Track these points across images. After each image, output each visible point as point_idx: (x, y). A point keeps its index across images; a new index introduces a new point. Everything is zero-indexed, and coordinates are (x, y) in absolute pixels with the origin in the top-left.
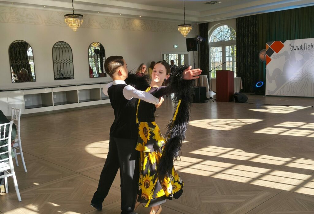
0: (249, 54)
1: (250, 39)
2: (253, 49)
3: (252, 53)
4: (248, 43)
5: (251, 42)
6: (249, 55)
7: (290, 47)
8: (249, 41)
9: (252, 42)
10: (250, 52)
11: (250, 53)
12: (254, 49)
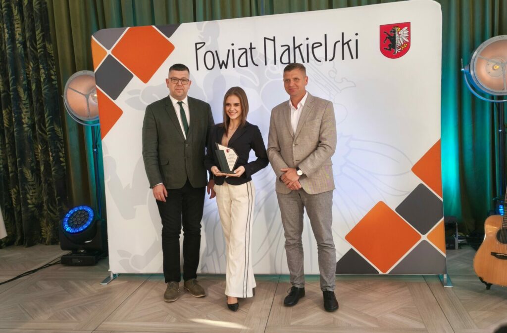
0: (21, 90)
1: (18, 31)
2: (37, 70)
3: (34, 87)
4: (14, 48)
5: (24, 44)
6: (23, 96)
7: (201, 53)
8: (18, 37)
9: (28, 44)
10: (25, 83)
11: (28, 89)
12: (42, 71)
